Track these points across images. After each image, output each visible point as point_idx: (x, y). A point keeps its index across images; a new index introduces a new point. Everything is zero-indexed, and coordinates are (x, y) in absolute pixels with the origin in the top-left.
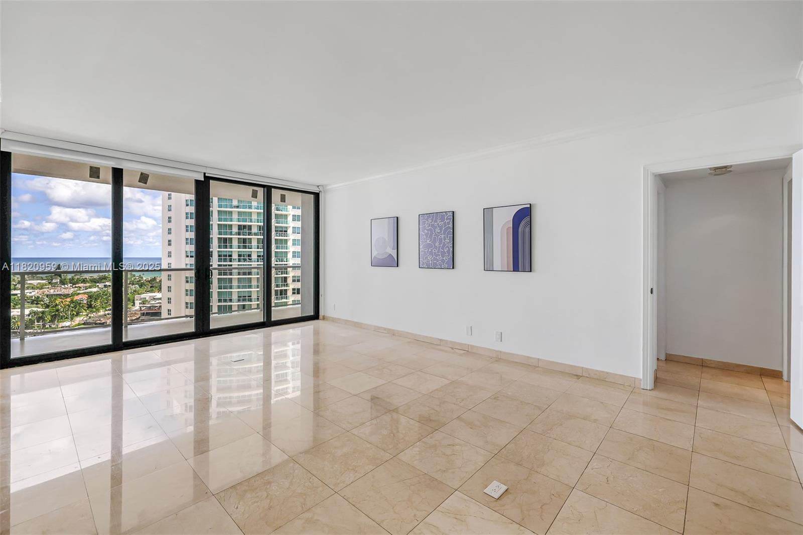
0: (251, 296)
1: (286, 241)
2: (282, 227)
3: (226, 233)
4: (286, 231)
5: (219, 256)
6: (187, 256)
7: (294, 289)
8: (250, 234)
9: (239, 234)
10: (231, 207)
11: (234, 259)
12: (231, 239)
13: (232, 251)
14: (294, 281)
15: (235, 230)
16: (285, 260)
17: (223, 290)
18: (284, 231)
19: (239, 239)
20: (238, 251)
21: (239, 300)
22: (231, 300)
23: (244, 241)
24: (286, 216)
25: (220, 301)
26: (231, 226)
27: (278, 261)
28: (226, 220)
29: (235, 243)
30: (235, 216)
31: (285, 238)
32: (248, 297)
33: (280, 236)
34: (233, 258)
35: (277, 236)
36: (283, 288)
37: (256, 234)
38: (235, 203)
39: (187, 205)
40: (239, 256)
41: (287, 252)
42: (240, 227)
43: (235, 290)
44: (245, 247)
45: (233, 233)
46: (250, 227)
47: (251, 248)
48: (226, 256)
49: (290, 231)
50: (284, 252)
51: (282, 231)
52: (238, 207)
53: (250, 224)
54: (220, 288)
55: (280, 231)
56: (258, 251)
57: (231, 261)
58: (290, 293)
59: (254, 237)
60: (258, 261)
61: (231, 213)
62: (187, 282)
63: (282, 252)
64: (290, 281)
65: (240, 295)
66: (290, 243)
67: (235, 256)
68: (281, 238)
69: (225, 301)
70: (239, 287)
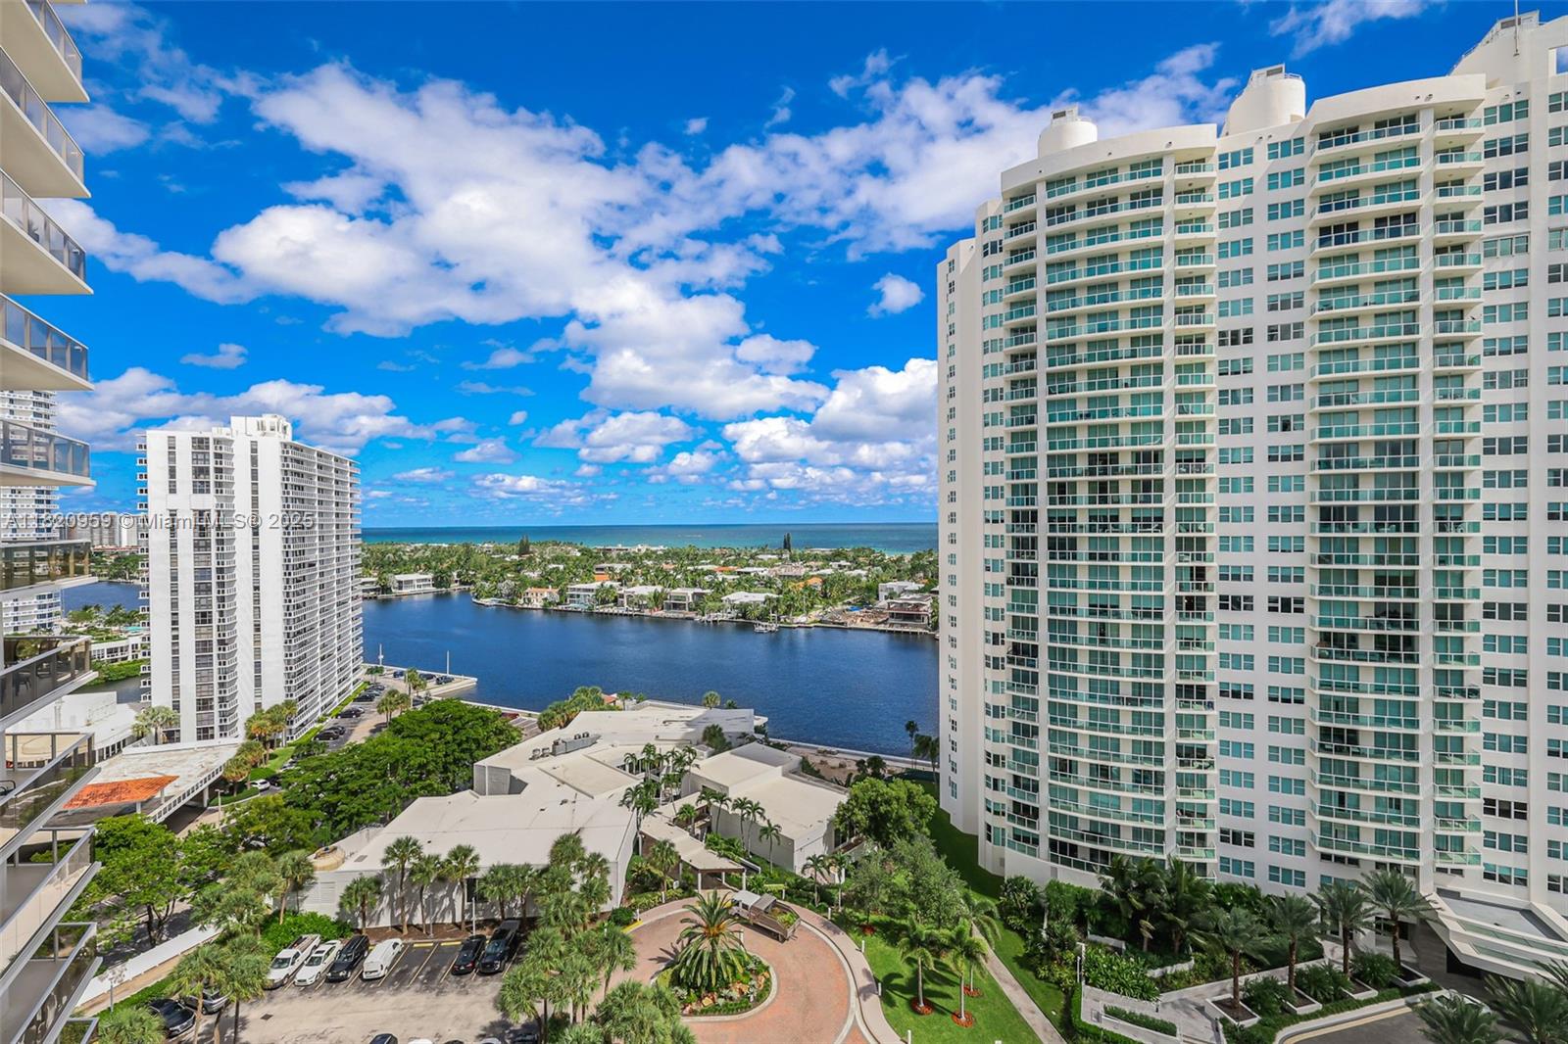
0: (1118, 607)
1: (1202, 483)
2: (1191, 451)
3: (1063, 473)
4: (1203, 460)
5: (1050, 519)
6: (987, 521)
7: (1223, 598)
8: (1115, 471)
9: (1091, 472)
10: (1075, 417)
11: (1081, 527)
12: (1073, 485)
13: (1075, 510)
14: (1223, 577)
15: (1082, 464)
16: (1202, 528)
17: (1059, 590)
18: (1197, 461)
19: (1090, 483)
20: (1090, 510)
21: (1092, 613)
22: (1075, 612)
23: (1103, 486)
24: (1202, 425)
25: (1053, 610)
26: (1073, 458)
27: (1183, 529)
28: (1063, 445)
29: (1083, 492)
30: (1082, 436)
31: (1202, 475)
32: (1112, 607)
33: (1188, 472)
34: (1078, 523)
35: (1180, 472)
36: (1196, 593)
37: (1129, 471)
38: (1082, 408)
39: (986, 425)
40: (1092, 518)
41: (1204, 509)
42: (1092, 458)
43: (1083, 592)
44: (1104, 500)
45: (1078, 472)
46: (1115, 457)
47: (1118, 503)
48: (1062, 519)
49: (1211, 459)
50: (1197, 509)
51: (1191, 461)
52: (1088, 416)
53: (1115, 449)
54: (1052, 584)
55: (1186, 461)
56: (1132, 509)
57: (1074, 531)
58: (1212, 605)
59: (1125, 477)
60: (1134, 531)
61: (1073, 430)
62: (988, 569)
63: (1192, 508)
64: (1211, 576)
65: (1093, 603)
66: (1212, 488)
67: (1083, 520)
68: (1190, 476)
69: (1063, 611)
70: (1092, 585)
